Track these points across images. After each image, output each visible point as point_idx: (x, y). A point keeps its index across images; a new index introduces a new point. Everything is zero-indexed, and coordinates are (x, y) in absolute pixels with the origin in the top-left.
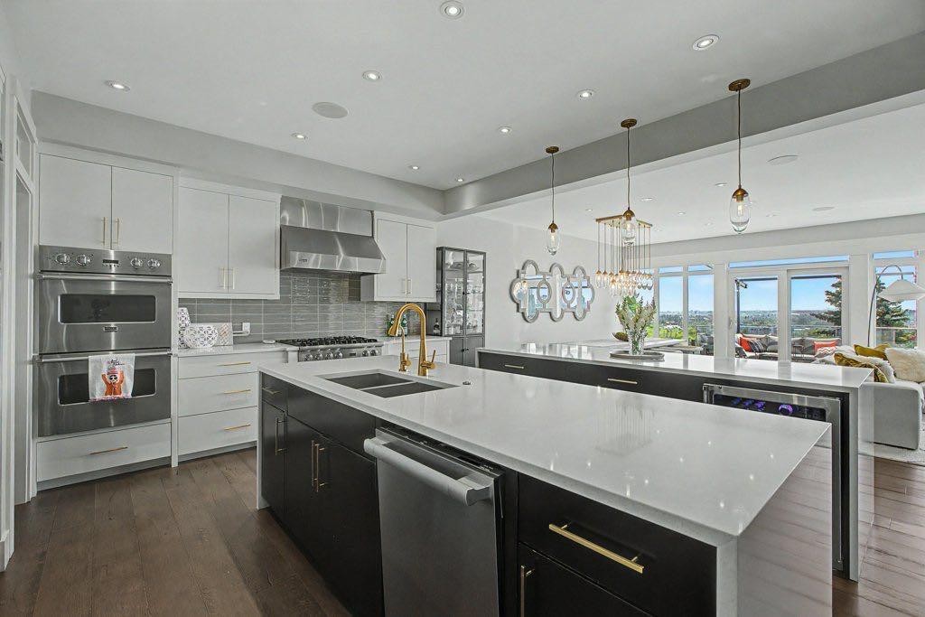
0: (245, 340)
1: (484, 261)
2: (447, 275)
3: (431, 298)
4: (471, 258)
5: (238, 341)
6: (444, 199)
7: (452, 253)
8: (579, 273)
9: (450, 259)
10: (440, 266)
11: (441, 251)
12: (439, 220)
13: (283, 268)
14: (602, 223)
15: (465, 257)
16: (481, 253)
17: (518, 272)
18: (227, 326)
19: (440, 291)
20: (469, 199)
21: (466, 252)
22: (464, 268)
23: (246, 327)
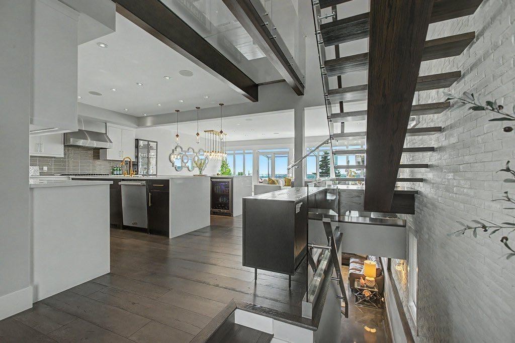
0: (45, 174)
1: (157, 145)
2: (140, 150)
3: (133, 159)
4: (151, 144)
5: (41, 174)
6: (139, 121)
7: (142, 141)
8: (191, 150)
9: (141, 143)
10: (137, 146)
11: (137, 140)
12: (136, 128)
13: (65, 144)
14: (206, 133)
15: (148, 143)
16: (155, 142)
17: (173, 150)
18: (37, 168)
19: (137, 157)
20: (149, 121)
21: (148, 141)
22: (148, 148)
23: (45, 168)
